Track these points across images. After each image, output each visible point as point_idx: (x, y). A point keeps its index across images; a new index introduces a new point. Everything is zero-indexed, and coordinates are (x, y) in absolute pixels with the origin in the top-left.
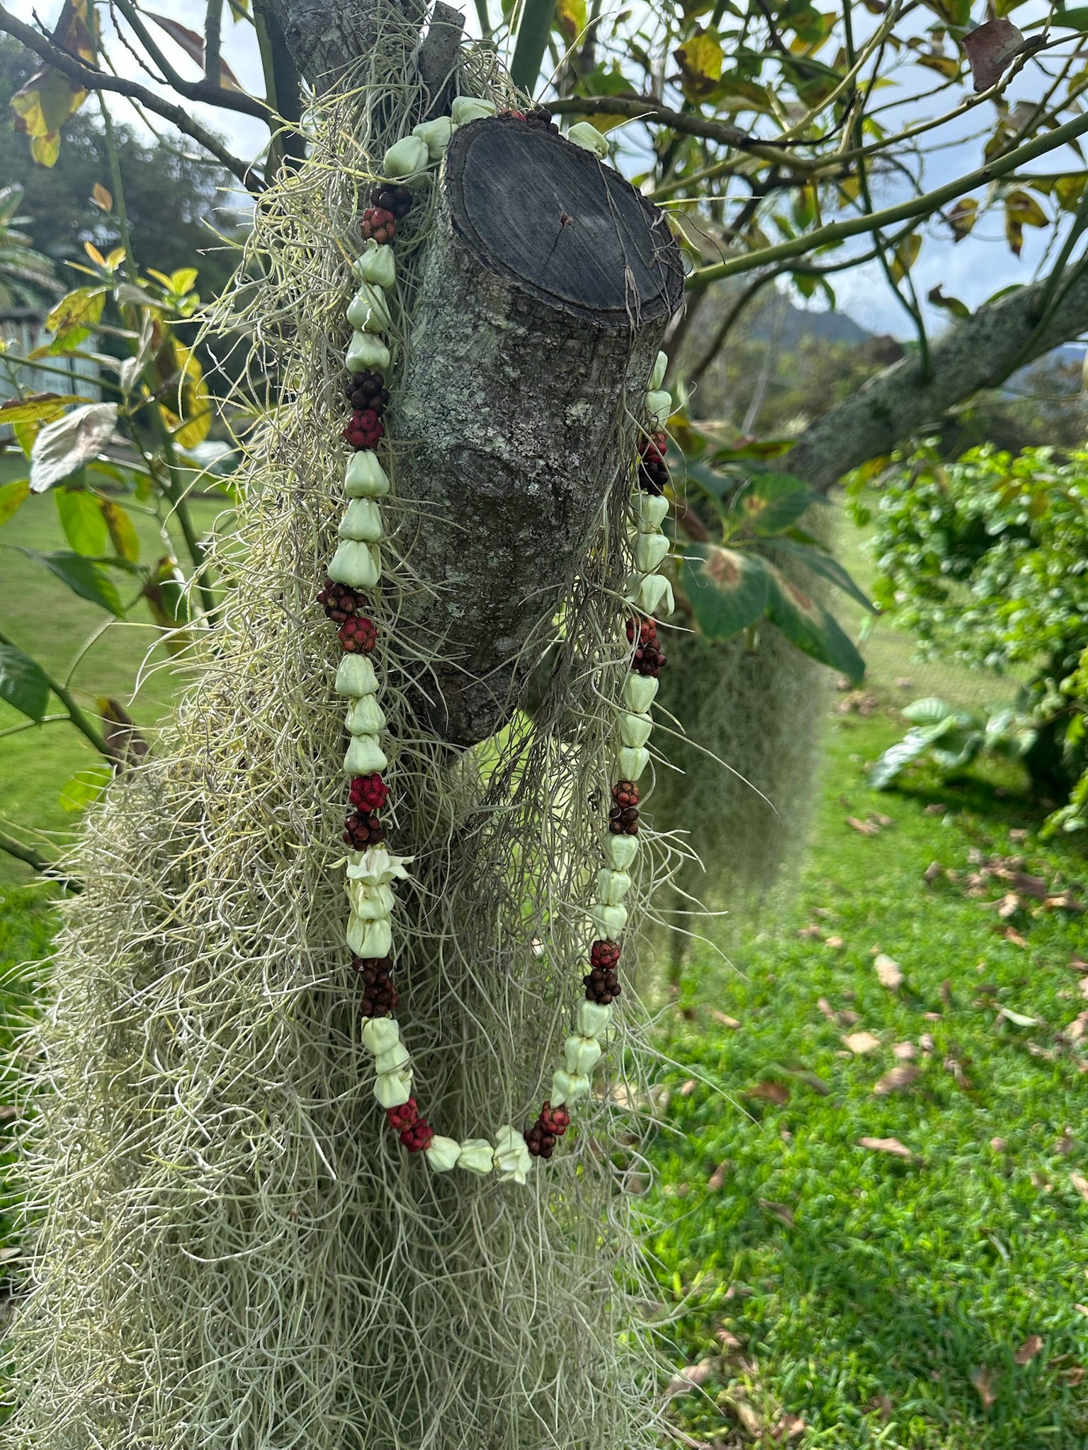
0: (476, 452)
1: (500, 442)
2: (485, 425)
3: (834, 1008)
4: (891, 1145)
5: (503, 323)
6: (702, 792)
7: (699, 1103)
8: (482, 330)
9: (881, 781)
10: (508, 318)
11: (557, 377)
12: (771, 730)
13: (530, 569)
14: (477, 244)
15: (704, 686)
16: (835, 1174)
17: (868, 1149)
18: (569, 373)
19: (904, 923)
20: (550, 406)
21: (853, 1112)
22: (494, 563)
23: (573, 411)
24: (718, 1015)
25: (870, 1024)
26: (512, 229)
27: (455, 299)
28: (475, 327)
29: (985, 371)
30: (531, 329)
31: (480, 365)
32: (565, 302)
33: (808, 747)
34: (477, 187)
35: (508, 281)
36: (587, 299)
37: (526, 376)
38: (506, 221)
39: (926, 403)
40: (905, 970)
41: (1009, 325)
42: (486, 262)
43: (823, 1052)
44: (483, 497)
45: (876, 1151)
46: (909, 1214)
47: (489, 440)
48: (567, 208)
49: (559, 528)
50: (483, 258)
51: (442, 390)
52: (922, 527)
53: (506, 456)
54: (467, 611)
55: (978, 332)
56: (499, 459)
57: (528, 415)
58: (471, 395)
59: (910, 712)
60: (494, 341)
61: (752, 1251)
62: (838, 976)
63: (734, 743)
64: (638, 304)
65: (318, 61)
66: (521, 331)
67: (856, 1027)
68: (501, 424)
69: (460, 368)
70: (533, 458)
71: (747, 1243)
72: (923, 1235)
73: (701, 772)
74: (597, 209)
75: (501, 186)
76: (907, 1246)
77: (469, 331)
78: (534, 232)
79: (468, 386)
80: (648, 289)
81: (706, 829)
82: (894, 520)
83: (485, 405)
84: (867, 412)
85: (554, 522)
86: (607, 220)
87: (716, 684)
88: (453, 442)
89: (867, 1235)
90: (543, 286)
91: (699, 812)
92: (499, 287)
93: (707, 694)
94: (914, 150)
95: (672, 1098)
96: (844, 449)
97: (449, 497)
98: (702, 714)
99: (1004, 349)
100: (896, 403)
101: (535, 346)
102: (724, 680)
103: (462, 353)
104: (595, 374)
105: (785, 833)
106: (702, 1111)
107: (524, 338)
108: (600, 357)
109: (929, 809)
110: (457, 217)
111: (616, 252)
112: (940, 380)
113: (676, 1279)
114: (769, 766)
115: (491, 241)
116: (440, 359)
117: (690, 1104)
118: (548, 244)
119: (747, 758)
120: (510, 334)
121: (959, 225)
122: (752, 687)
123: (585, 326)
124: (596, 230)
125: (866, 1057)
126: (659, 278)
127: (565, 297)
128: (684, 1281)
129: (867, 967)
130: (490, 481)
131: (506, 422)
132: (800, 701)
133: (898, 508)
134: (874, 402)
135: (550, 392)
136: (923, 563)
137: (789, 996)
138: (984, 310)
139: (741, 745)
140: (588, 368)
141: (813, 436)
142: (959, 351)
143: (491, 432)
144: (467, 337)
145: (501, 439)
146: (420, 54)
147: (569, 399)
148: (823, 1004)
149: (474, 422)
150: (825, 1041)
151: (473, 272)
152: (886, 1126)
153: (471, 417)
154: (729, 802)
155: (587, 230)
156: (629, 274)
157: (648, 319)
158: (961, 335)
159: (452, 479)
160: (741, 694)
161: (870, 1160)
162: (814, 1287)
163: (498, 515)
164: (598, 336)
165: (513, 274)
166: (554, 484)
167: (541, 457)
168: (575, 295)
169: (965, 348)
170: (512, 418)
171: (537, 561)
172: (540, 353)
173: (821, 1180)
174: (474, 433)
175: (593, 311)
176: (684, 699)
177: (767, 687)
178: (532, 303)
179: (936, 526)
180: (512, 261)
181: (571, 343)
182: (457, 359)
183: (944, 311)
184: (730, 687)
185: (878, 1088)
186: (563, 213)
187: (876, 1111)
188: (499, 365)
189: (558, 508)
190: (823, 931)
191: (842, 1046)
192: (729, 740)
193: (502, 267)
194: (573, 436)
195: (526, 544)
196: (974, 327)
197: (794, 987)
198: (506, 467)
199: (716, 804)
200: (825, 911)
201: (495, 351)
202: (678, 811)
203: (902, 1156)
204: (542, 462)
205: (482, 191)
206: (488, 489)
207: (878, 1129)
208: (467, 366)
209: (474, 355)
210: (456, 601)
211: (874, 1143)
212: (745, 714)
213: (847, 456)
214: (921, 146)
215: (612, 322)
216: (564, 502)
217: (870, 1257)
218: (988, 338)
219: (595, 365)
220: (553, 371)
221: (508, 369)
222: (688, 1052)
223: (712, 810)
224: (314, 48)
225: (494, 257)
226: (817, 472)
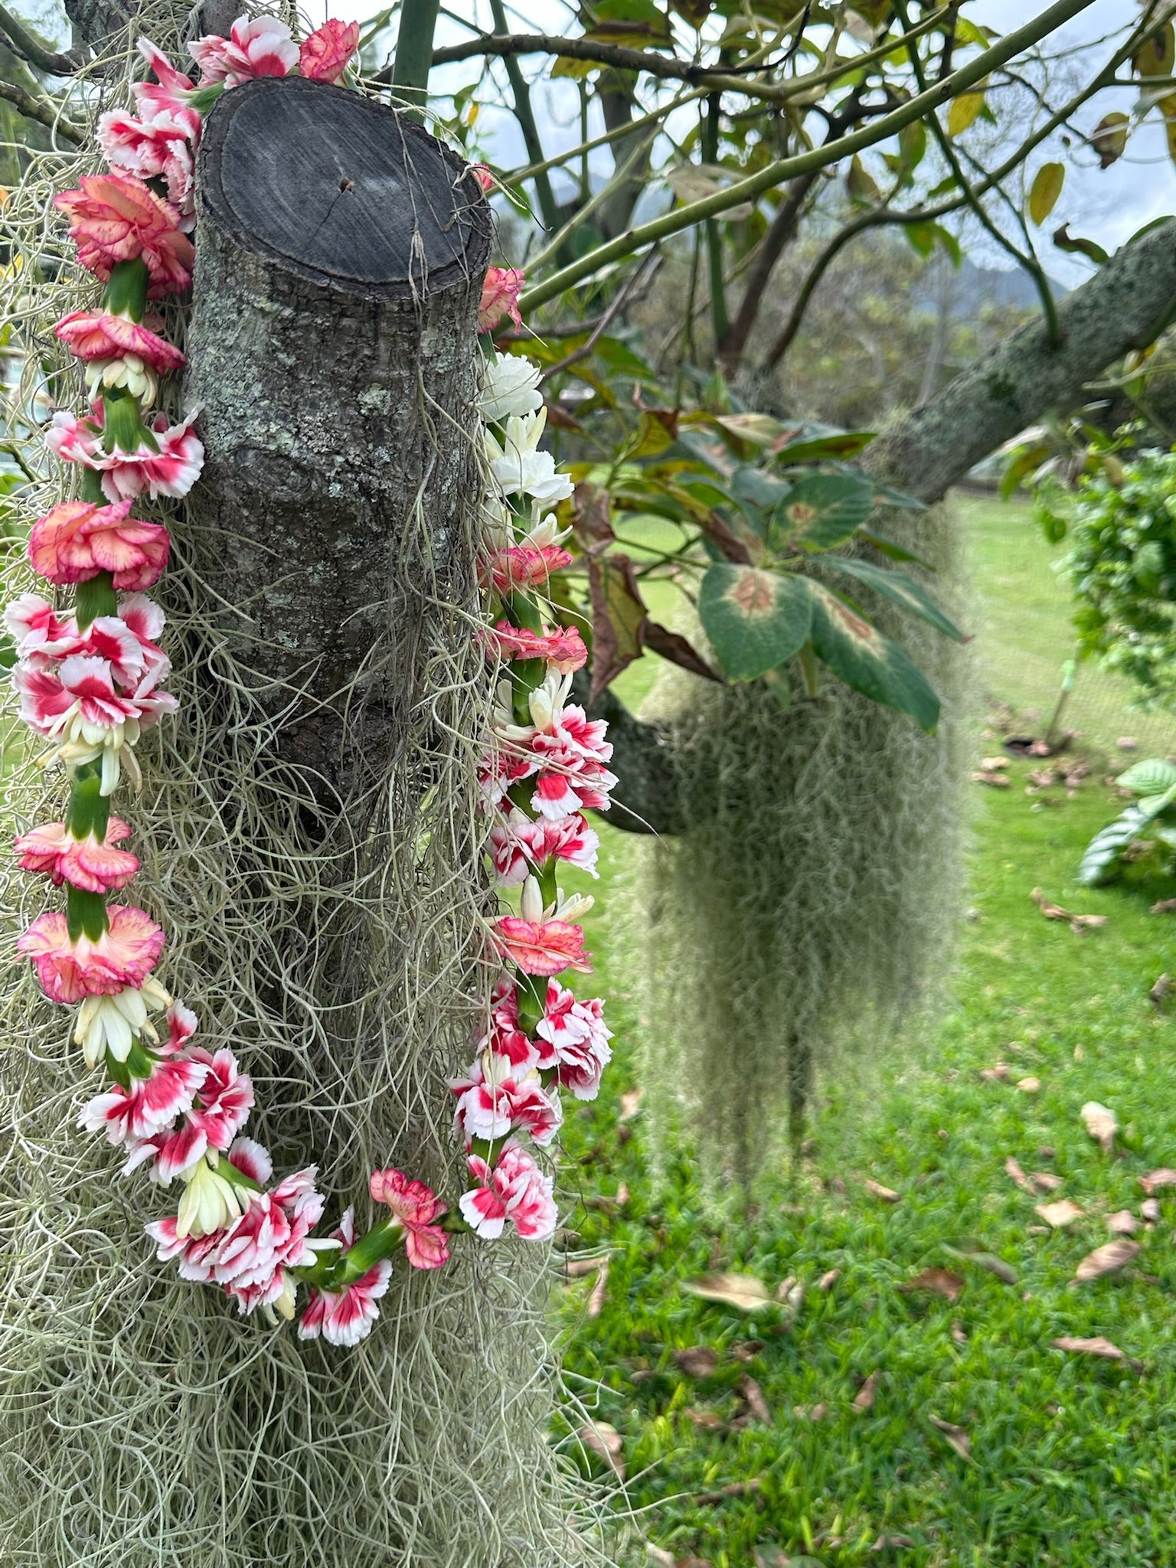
0: (262, 453)
1: (286, 439)
2: (266, 421)
3: (1027, 1170)
4: (1099, 1345)
5: (266, 305)
6: (805, 886)
7: (841, 1300)
8: (246, 314)
9: (1091, 873)
10: (270, 298)
11: (339, 361)
12: (890, 803)
13: (364, 586)
14: (230, 219)
15: (799, 750)
16: (1022, 1386)
17: (1067, 1352)
18: (354, 355)
19: (1123, 1056)
20: (338, 395)
21: (1047, 1302)
22: (315, 580)
23: (367, 398)
24: (872, 1185)
25: (1073, 1190)
26: (276, 200)
27: (215, 283)
28: (240, 312)
29: (1132, 329)
30: (297, 309)
31: (251, 353)
32: (332, 277)
33: (940, 821)
34: (238, 156)
35: (264, 257)
36: (360, 271)
37: (303, 362)
38: (270, 192)
39: (1059, 374)
40: (1123, 1118)
41: (1156, 267)
42: (238, 239)
43: (1008, 1228)
44: (279, 503)
45: (1078, 1353)
46: (1123, 1435)
47: (273, 437)
48: (348, 171)
49: (385, 535)
50: (236, 236)
51: (217, 385)
52: (1128, 537)
53: (295, 454)
54: (301, 639)
55: (1117, 279)
56: (287, 457)
57: (314, 406)
58: (247, 387)
59: (1126, 781)
60: (262, 325)
61: (910, 1488)
62: (1033, 1129)
63: (844, 822)
64: (424, 272)
65: (99, 28)
66: (287, 312)
67: (1057, 1195)
68: (284, 418)
69: (232, 358)
70: (328, 454)
71: (904, 1478)
72: (1141, 1462)
73: (804, 861)
74: (384, 169)
75: (268, 155)
76: (1119, 1477)
77: (234, 316)
78: (303, 202)
79: (242, 378)
80: (440, 256)
81: (816, 935)
82: (1095, 532)
83: (263, 397)
84: (985, 390)
85: (375, 528)
86: (399, 180)
87: (815, 747)
88: (235, 441)
89: (1065, 1463)
90: (306, 261)
91: (805, 914)
92: (254, 264)
93: (804, 760)
94: (1036, 58)
95: (806, 1292)
96: (960, 439)
97: (246, 506)
98: (800, 785)
99: (1152, 299)
100: (1020, 376)
101: (307, 328)
102: (825, 740)
103: (230, 342)
104: (384, 356)
105: (922, 935)
106: (847, 1307)
107: (293, 321)
108: (385, 335)
109: (1158, 906)
110: (208, 192)
111: (405, 217)
112: (1073, 342)
113: (805, 1524)
114: (889, 849)
115: (248, 216)
116: (211, 350)
117: (830, 1301)
118: (320, 214)
119: (862, 840)
120: (277, 317)
121: (1105, 147)
122: (862, 749)
123: (358, 302)
124: (383, 193)
125: (1067, 1231)
126: (457, 242)
127: (332, 271)
128: (816, 1526)
129: (1070, 1115)
130: (284, 484)
131: (289, 415)
132: (926, 761)
133: (1097, 515)
134: (994, 376)
135: (334, 379)
136: (1134, 583)
137: (965, 1155)
138: (1124, 252)
139: (852, 823)
140: (375, 349)
141: (918, 426)
142: (1095, 305)
143: (274, 428)
144: (234, 323)
145: (287, 435)
146: (201, 12)
147: (359, 385)
148: (1012, 1168)
149: (254, 417)
150: (1012, 1212)
151: (226, 251)
152: (1094, 1322)
153: (249, 412)
154: (842, 899)
155: (371, 195)
156: (417, 240)
157: (437, 289)
158: (1097, 284)
159: (241, 484)
160: (848, 759)
161: (1069, 1366)
162: (992, 1534)
163: (303, 524)
164: (375, 313)
165: (270, 251)
166: (361, 484)
167: (338, 453)
168: (346, 268)
169: (1103, 301)
170: (295, 411)
171: (370, 575)
172: (313, 336)
173: (1004, 1394)
174: (255, 429)
175: (368, 285)
176: (776, 769)
177: (881, 748)
178: (292, 281)
179: (1146, 536)
180: (270, 235)
181: (345, 322)
182: (229, 349)
183: (1078, 256)
184: (832, 750)
185: (1084, 1271)
186: (344, 176)
187: (1079, 1303)
188: (272, 352)
189: (376, 513)
190: (1015, 1071)
191: (1039, 1221)
192: (837, 817)
193: (256, 242)
194: (374, 428)
195: (348, 556)
196: (1112, 273)
197: (973, 1144)
198: (297, 467)
199: (825, 902)
200: (1016, 1046)
201: (264, 337)
202: (778, 912)
203: (1113, 1359)
204: (340, 459)
205: (244, 160)
206: (282, 493)
207: (1084, 1325)
208: (238, 356)
209: (244, 344)
210: (285, 628)
211: (1076, 1343)
212: (852, 781)
213: (964, 449)
214: (1044, 54)
215: (390, 296)
216: (380, 503)
217: (1068, 1493)
218: (1130, 286)
219: (382, 345)
220: (333, 355)
221: (282, 356)
222: (831, 1234)
223: (821, 909)
224: (92, 14)
225: (247, 232)
226: (927, 471)
